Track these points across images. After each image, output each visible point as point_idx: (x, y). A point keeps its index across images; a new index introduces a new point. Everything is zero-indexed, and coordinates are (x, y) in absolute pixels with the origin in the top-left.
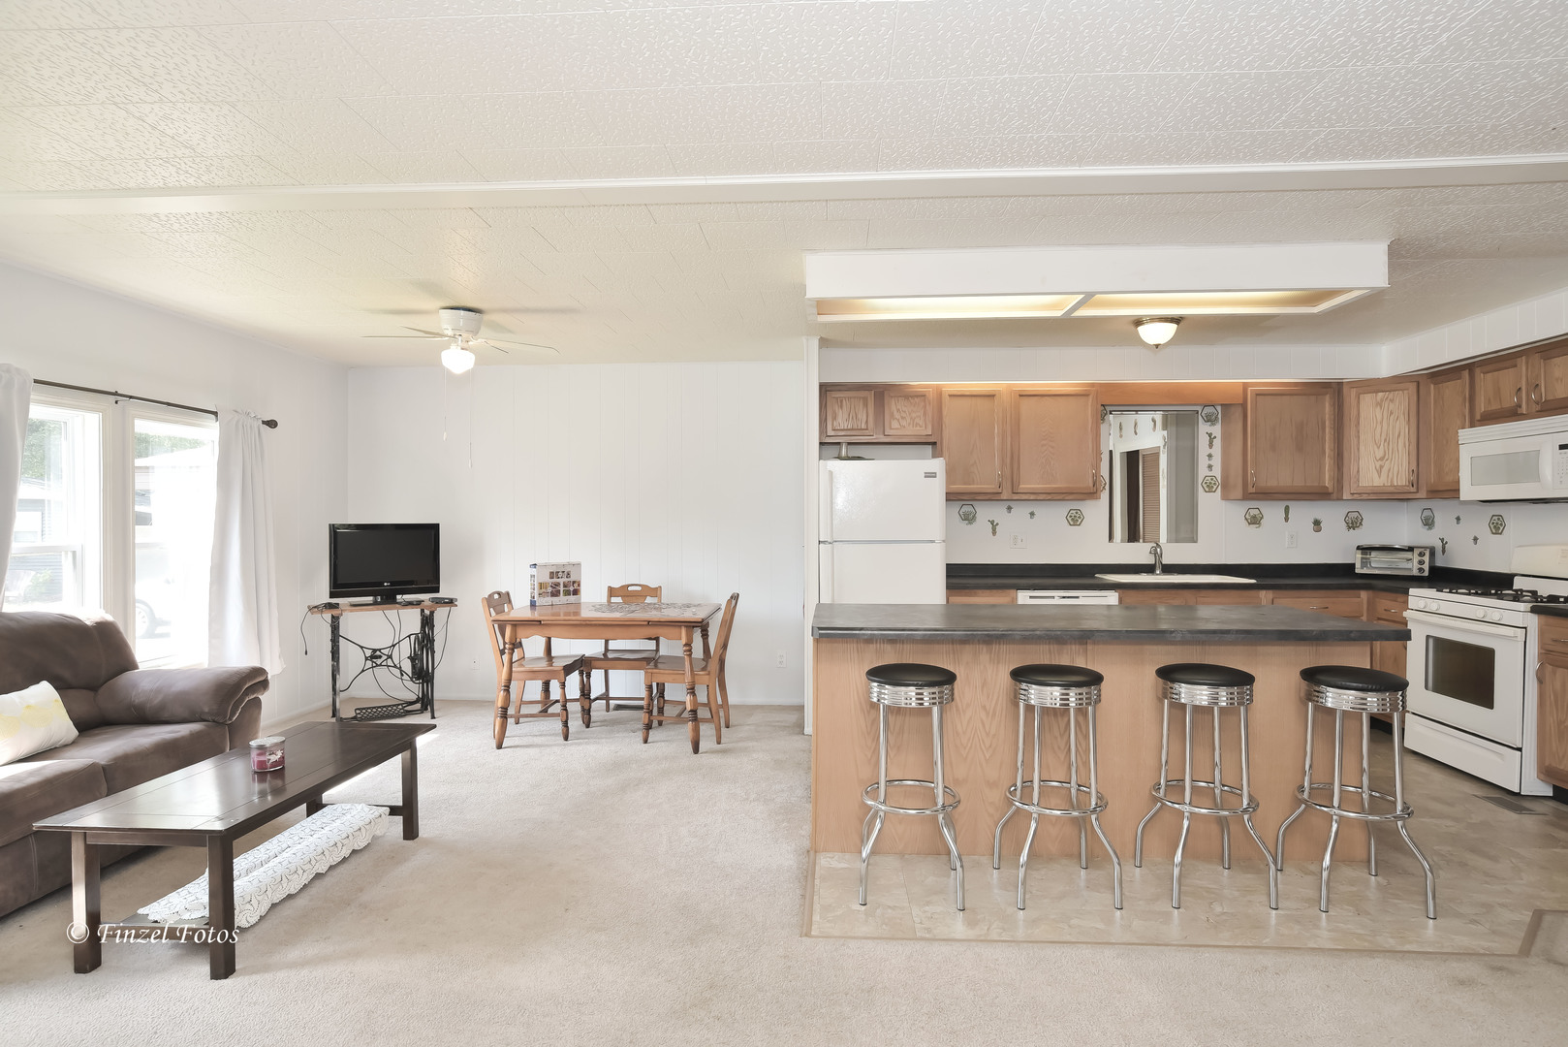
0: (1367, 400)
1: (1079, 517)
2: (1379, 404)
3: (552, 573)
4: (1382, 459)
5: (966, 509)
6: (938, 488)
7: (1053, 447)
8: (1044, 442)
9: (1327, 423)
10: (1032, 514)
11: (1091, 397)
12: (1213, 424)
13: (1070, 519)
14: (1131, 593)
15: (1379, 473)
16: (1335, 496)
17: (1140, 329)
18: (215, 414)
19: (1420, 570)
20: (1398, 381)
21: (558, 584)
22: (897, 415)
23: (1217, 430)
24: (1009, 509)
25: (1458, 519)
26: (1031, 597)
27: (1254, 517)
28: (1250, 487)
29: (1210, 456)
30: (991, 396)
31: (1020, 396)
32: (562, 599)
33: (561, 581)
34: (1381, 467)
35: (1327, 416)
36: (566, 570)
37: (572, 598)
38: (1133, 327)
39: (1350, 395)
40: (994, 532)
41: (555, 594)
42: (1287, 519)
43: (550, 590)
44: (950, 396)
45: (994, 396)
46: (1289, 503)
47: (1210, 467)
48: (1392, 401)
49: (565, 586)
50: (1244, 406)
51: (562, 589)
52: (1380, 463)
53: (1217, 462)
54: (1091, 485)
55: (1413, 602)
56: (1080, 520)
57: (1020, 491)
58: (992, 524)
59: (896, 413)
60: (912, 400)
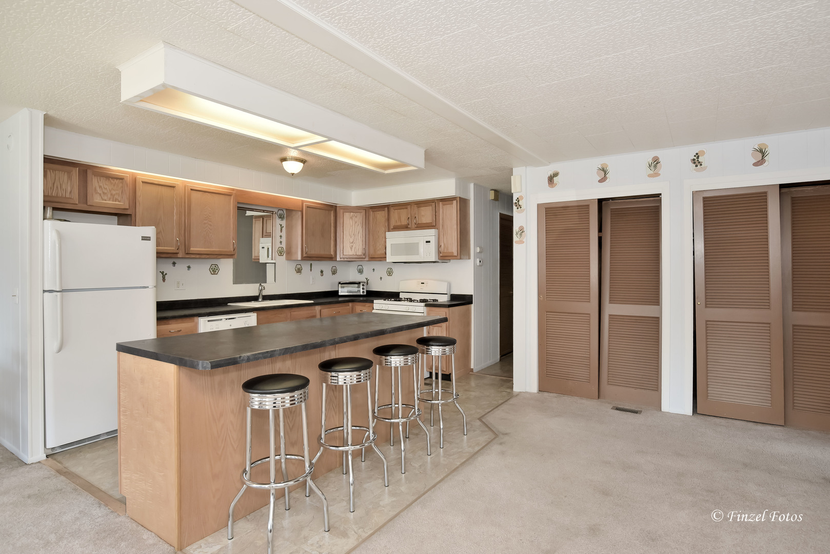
0: (347, 215)
1: (217, 269)
2: (351, 218)
4: (352, 243)
6: (150, 248)
7: (211, 225)
8: (206, 222)
9: (332, 224)
10: (189, 267)
11: (232, 197)
12: (282, 220)
13: (211, 270)
14: (262, 313)
15: (351, 249)
16: (334, 259)
17: (284, 163)
19: (363, 292)
20: (359, 209)
22: (99, 191)
23: (284, 223)
24: (174, 264)
25: (374, 270)
26: (209, 321)
27: (299, 269)
28: (304, 253)
29: (281, 236)
30: (171, 187)
31: (191, 190)
34: (352, 246)
35: (332, 221)
38: (280, 162)
39: (340, 212)
40: (164, 280)
42: (311, 270)
44: (143, 182)
45: (174, 187)
46: (313, 262)
47: (281, 242)
48: (356, 217)
50: (302, 212)
52: (352, 244)
53: (284, 240)
54: (232, 250)
55: (375, 306)
56: (217, 271)
57: (190, 252)
58: (163, 274)
59: (98, 189)
60: (112, 181)
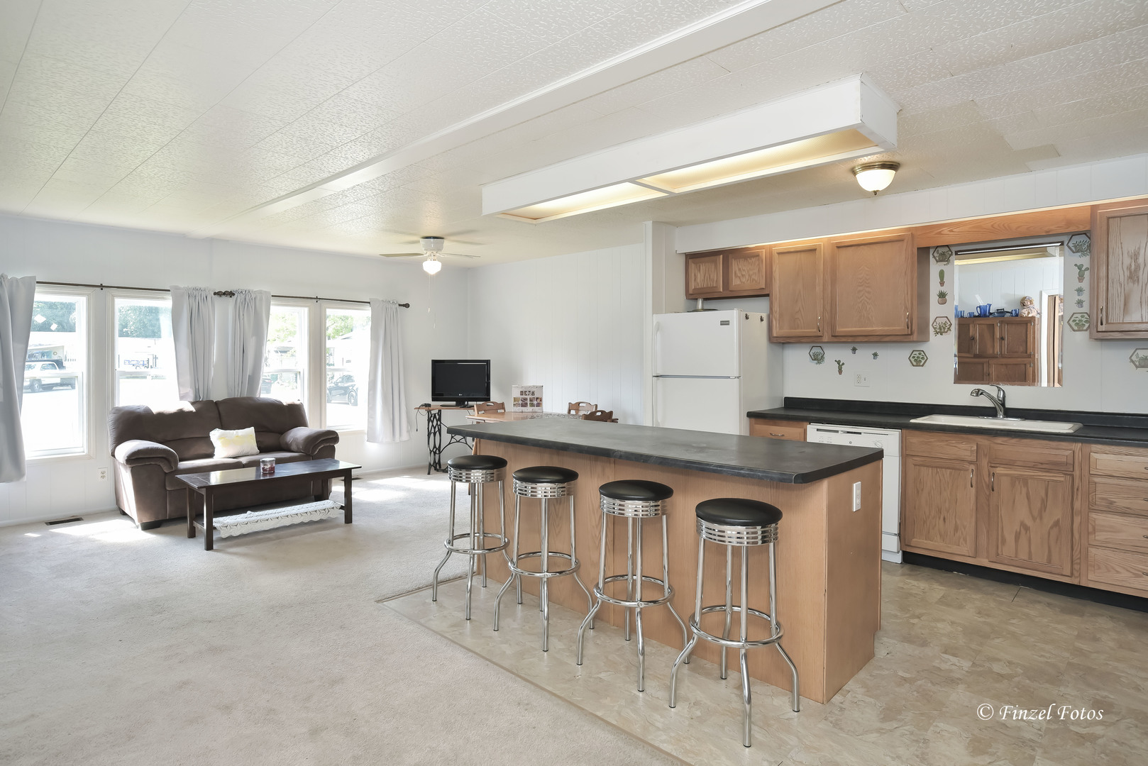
1: (923, 358)
3: (522, 392)
5: (816, 350)
7: (869, 292)
8: (861, 288)
10: (875, 355)
11: (906, 243)
12: (1084, 255)
13: (913, 360)
18: (369, 303)
21: (526, 399)
23: (1087, 260)
24: (854, 350)
27: (1143, 359)
28: (1099, 324)
29: (1079, 291)
30: (812, 250)
31: (838, 247)
32: (529, 409)
33: (528, 397)
36: (532, 390)
37: (536, 409)
40: (840, 371)
41: (524, 405)
43: (520, 402)
44: (779, 254)
45: (815, 250)
47: (1081, 302)
49: (530, 401)
50: (1092, 232)
51: (528, 402)
53: (1088, 296)
54: (905, 327)
56: (923, 361)
57: (837, 334)
58: (839, 364)
59: (738, 272)
60: (750, 261)
